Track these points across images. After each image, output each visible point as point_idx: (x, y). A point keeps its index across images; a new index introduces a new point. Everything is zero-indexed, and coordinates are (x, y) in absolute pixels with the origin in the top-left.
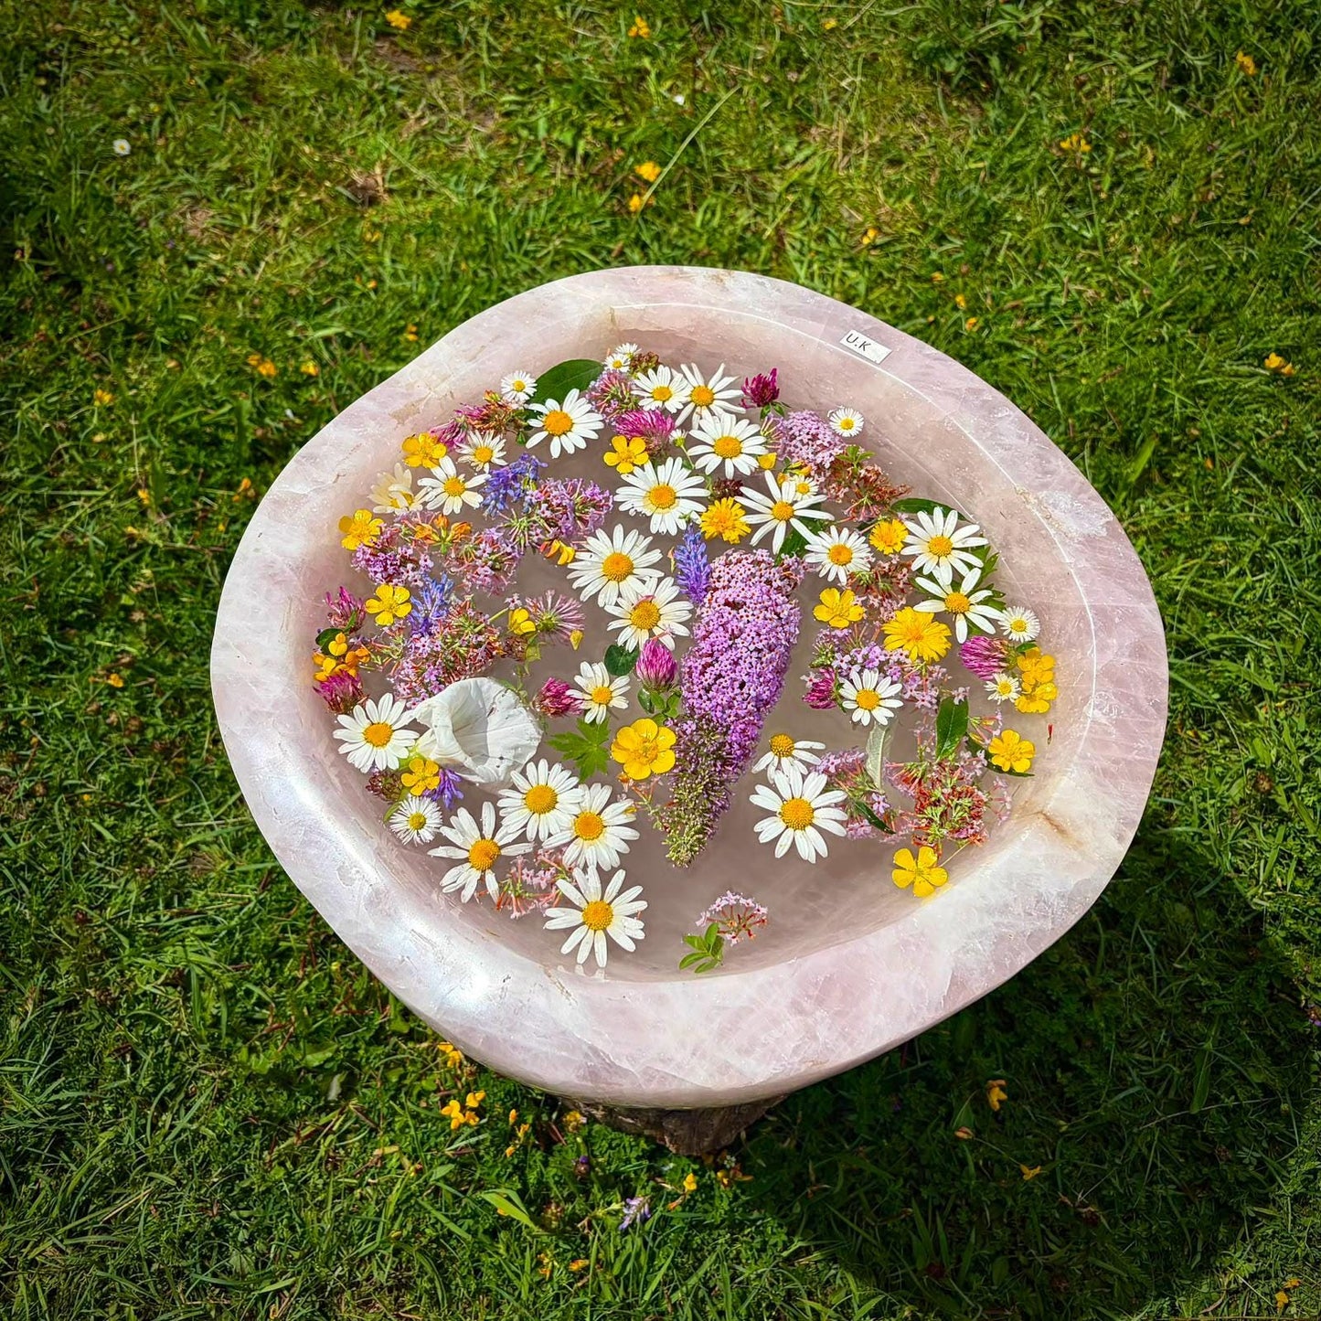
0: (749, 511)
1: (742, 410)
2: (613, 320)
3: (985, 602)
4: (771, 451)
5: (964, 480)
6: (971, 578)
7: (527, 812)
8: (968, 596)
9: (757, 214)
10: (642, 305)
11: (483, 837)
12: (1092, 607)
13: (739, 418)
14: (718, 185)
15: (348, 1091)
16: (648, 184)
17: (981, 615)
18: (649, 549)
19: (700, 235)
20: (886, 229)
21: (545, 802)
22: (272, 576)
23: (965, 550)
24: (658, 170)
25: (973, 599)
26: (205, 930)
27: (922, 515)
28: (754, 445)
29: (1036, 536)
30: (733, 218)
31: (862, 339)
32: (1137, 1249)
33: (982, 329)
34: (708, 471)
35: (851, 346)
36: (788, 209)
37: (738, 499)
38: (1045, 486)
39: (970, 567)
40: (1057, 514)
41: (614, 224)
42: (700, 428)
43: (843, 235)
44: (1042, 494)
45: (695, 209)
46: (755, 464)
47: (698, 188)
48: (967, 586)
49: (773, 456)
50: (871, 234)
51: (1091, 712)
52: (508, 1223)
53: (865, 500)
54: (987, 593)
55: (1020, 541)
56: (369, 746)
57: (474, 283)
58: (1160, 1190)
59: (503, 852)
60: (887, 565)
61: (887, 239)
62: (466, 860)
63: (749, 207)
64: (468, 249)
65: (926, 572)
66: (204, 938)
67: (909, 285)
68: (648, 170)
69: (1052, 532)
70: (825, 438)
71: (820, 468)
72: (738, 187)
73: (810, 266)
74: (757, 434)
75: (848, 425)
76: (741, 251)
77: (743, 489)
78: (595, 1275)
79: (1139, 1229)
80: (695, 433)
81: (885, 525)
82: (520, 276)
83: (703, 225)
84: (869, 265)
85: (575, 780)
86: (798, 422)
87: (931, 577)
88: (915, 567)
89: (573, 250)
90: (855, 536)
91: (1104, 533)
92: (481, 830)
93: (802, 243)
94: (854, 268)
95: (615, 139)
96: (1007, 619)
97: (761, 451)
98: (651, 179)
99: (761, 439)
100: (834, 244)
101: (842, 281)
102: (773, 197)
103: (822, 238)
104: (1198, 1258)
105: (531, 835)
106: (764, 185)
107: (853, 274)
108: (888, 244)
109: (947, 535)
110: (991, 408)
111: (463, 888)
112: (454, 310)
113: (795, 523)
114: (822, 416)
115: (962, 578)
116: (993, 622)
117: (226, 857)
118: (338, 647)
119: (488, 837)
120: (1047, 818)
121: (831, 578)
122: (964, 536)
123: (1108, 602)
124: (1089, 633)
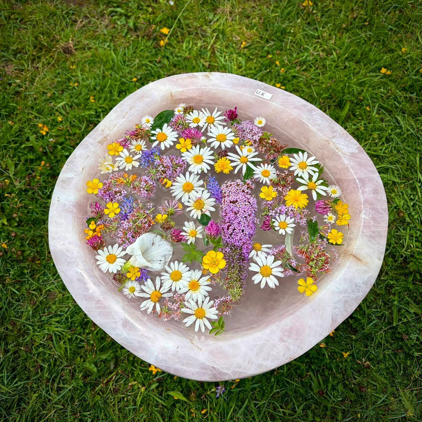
0: (232, 161)
1: (225, 124)
2: (172, 96)
3: (322, 184)
4: (238, 137)
5: (305, 138)
6: (315, 176)
7: (171, 281)
8: (315, 183)
9: (204, 41)
10: (182, 89)
11: (156, 290)
12: (358, 179)
13: (224, 126)
14: (190, 33)
15: (116, 365)
16: (165, 35)
17: (321, 189)
18: (199, 179)
19: (186, 52)
20: (248, 41)
21: (178, 277)
22: (66, 210)
23: (312, 166)
24: (168, 30)
26: (58, 319)
27: (295, 155)
28: (231, 136)
29: (334, 155)
30: (196, 44)
31: (262, 92)
32: (382, 373)
33: (286, 72)
34: (216, 148)
35: (258, 95)
36: (214, 38)
37: (228, 157)
38: (334, 137)
39: (315, 172)
40: (340, 147)
41: (156, 51)
42: (211, 132)
43: (234, 45)
44: (334, 140)
45: (183, 42)
46: (232, 143)
47: (183, 35)
48: (315, 179)
49: (238, 139)
50: (244, 43)
51: (363, 216)
52: (178, 401)
53: (272, 151)
54: (322, 181)
55: (328, 157)
57: (111, 79)
58: (387, 352)
59: (163, 296)
60: (284, 175)
61: (249, 44)
62: (150, 298)
63: (201, 39)
64: (107, 67)
65: (299, 176)
66: (58, 322)
67: (259, 59)
68: (165, 31)
69: (340, 153)
70: (256, 130)
71: (255, 141)
72: (196, 33)
73: (225, 57)
74: (231, 132)
75: (260, 122)
76: (200, 55)
77: (229, 154)
78: (210, 414)
79: (382, 366)
80: (209, 134)
81: (281, 159)
82: (127, 74)
83: (186, 48)
84: (245, 54)
85: (188, 268)
86: (245, 125)
87: (301, 177)
88: (295, 174)
89: (144, 62)
90: (270, 166)
91: (357, 151)
92: (155, 287)
93: (221, 49)
94: (240, 56)
95: (151, 21)
96: (330, 189)
97: (233, 138)
98: (167, 33)
99: (233, 134)
100: (232, 49)
101: (237, 62)
102: (208, 34)
103: (227, 47)
104: (402, 372)
105: (173, 289)
106: (205, 31)
107: (240, 59)
108: (249, 46)
109: (305, 161)
110: (310, 111)
111: (148, 309)
112: (106, 89)
113: (249, 163)
114: (252, 122)
115: (312, 176)
116: (325, 191)
117: (60, 292)
118: (92, 226)
119: (158, 290)
120: (354, 256)
121: (264, 182)
122: (311, 161)
123: (363, 176)
124: (358, 188)
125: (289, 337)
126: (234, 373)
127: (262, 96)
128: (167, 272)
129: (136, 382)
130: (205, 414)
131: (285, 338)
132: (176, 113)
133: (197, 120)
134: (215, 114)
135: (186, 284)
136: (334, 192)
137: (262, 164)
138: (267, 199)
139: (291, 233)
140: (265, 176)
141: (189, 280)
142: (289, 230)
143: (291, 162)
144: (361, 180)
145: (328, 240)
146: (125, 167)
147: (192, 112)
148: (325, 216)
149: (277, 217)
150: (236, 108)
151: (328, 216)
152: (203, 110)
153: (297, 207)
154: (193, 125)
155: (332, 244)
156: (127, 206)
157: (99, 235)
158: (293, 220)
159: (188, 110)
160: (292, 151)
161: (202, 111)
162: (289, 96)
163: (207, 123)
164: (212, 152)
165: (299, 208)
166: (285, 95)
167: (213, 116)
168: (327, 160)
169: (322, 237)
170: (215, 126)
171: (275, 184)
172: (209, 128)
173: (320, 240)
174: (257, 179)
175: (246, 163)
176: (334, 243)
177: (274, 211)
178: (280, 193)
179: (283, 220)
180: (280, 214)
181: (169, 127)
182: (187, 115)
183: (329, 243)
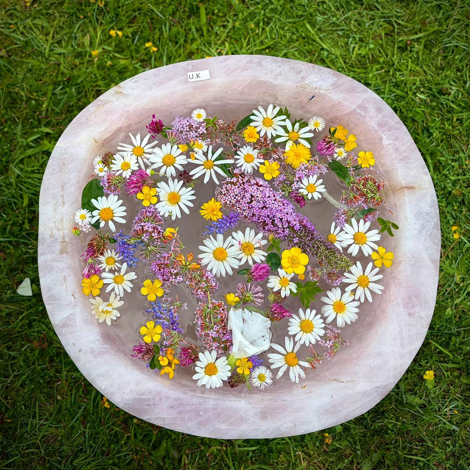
3: (301, 127)
6: (288, 124)
8: (293, 131)
17: (304, 133)
23: (275, 117)
25: (296, 130)
27: (252, 117)
28: (176, 151)
34: (174, 175)
39: (284, 120)
42: (153, 163)
46: (184, 157)
48: (290, 127)
54: (297, 125)
65: (274, 136)
70: (194, 123)
74: (172, 146)
80: (154, 167)
87: (278, 136)
88: (270, 137)
97: (179, 151)
99: (175, 147)
109: (266, 116)
113: (216, 163)
115: (286, 126)
116: (310, 131)
122: (271, 112)
132: (101, 174)
133: (126, 165)
134: (136, 141)
136: (318, 124)
143: (255, 127)
147: (114, 159)
150: (153, 116)
152: (120, 148)
154: (127, 174)
159: (107, 160)
163: (139, 158)
167: (136, 145)
170: (150, 154)
172: (145, 160)
182: (112, 166)
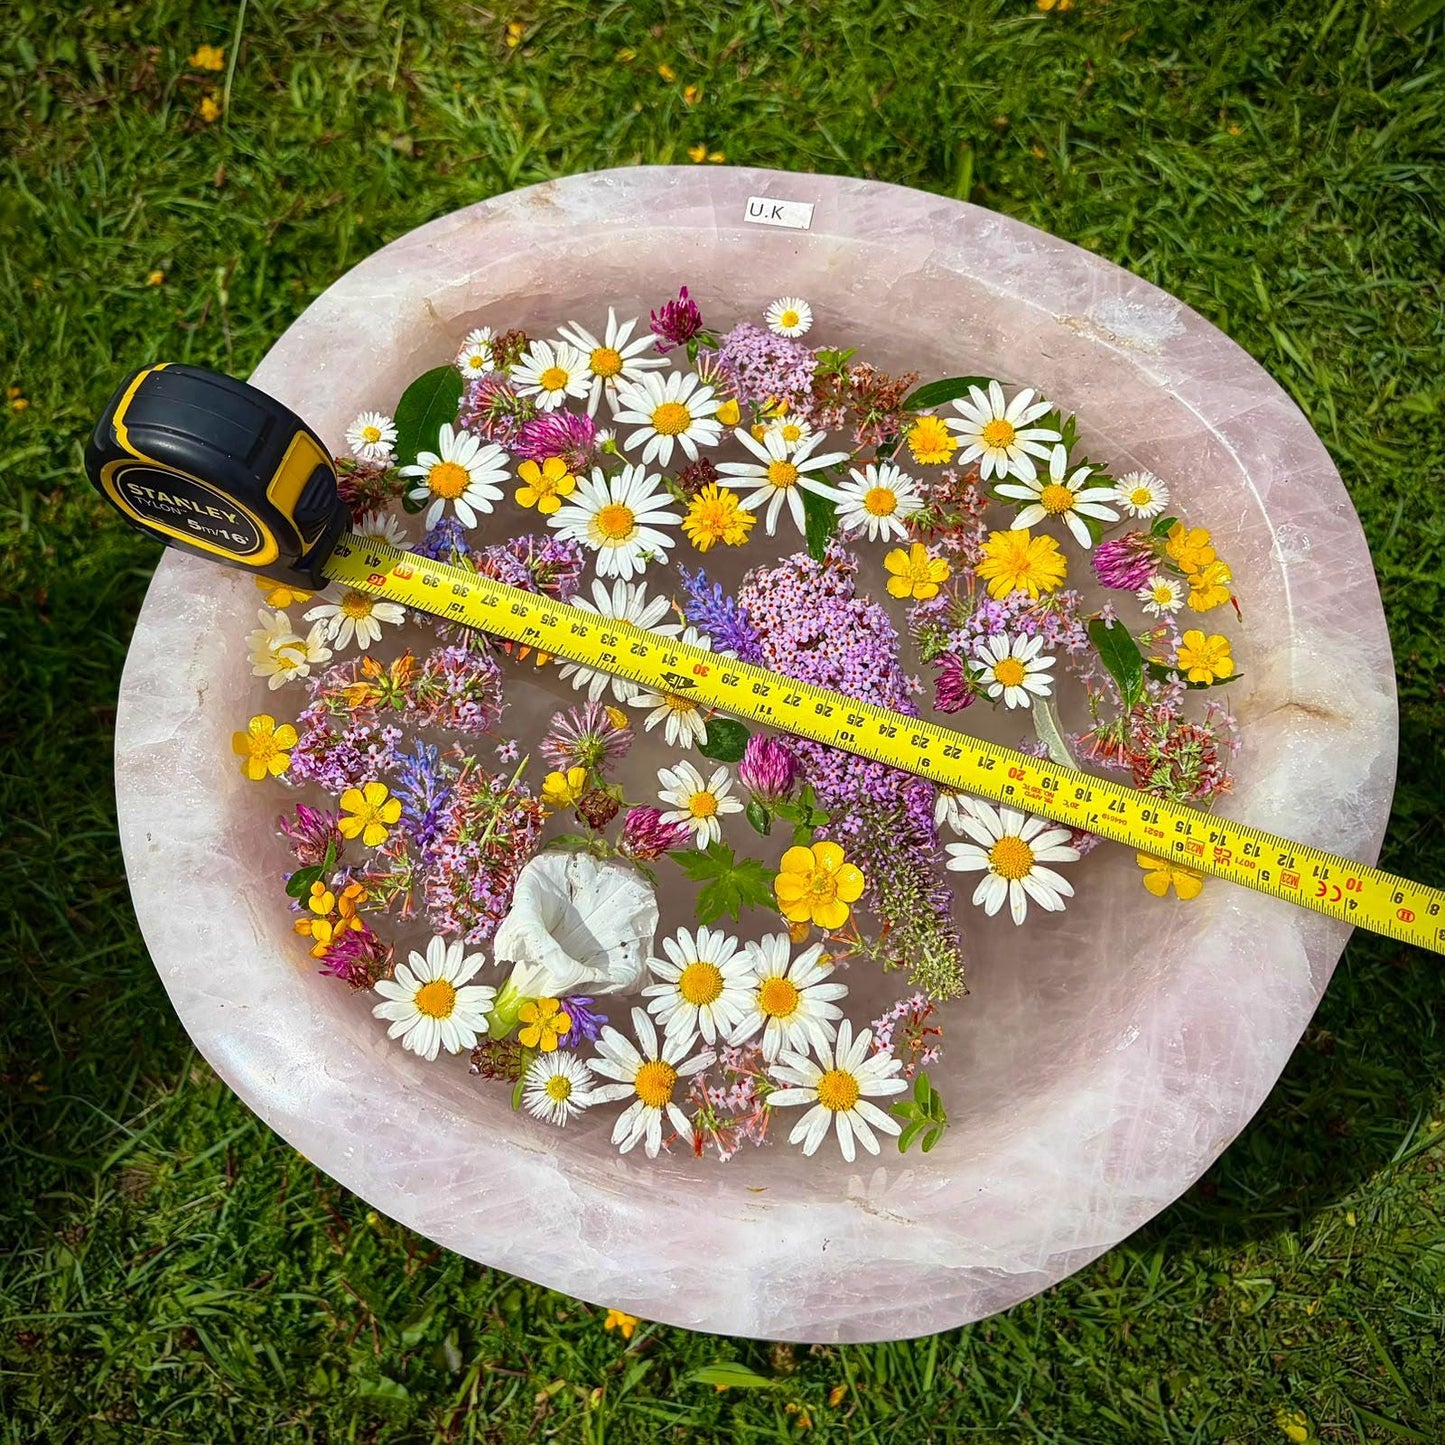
0: (743, 493)
1: (664, 361)
2: (432, 313)
3: (1090, 482)
4: (729, 397)
5: (974, 330)
6: (1058, 460)
7: (690, 1007)
8: (1064, 484)
9: (364, 61)
10: (466, 278)
11: (646, 1060)
12: (1220, 428)
13: (666, 373)
14: (298, 43)
15: (467, 1348)
16: (215, 77)
17: (1094, 502)
18: (648, 600)
19: (311, 118)
20: (527, 17)
21: (707, 985)
22: (198, 874)
23: (1030, 426)
24: (219, 52)
25: (1072, 485)
26: (190, 1260)
27: (959, 404)
28: (703, 403)
29: (1105, 367)
30: (338, 79)
31: (770, 204)
34: (664, 461)
35: (761, 219)
36: (398, 42)
37: (721, 482)
38: (1084, 301)
39: (1050, 445)
40: (1121, 329)
41: (197, 147)
42: (623, 408)
43: (482, 46)
44: (1089, 312)
45: (284, 85)
46: (717, 427)
47: (274, 56)
48: (1058, 470)
49: (733, 404)
50: (515, 30)
51: (1281, 556)
53: (873, 415)
54: (1085, 472)
55: (1083, 380)
56: (428, 1019)
59: (681, 1072)
60: (946, 488)
61: (535, 28)
62: (635, 1097)
63: (351, 56)
65: (1001, 475)
66: (193, 1272)
67: (591, 76)
68: (208, 58)
69: (1126, 354)
70: (785, 353)
71: (800, 397)
72: (324, 35)
73: (463, 102)
74: (699, 386)
75: (792, 320)
76: (369, 117)
77: (720, 467)
78: (863, 1398)
80: (621, 417)
81: (914, 433)
83: (306, 103)
84: (531, 70)
85: (733, 942)
86: (739, 343)
87: (1011, 479)
88: (985, 474)
89: (165, 202)
90: (885, 469)
91: (1182, 329)
92: (640, 1050)
93: (438, 76)
94: (516, 81)
95: (136, 32)
96: (1124, 493)
97: (714, 407)
98: (218, 66)
99: (708, 391)
100: (477, 63)
101: (512, 105)
102: (371, 30)
103: (458, 60)
105: (710, 1037)
106: (352, 20)
107: (520, 91)
108: (538, 35)
109: (999, 417)
110: (970, 228)
111: (644, 1137)
112: (57, 344)
113: (804, 482)
114: (760, 324)
115: (1046, 464)
116: (1110, 505)
117: (162, 1160)
118: (320, 903)
119: (653, 1057)
120: (1303, 708)
121: (886, 537)
122: (1022, 409)
123: (1234, 412)
124: (1231, 461)
125: (1192, 1066)
126: (1053, 1262)
127: (775, 221)
128: (659, 980)
129: (560, 1384)
130: (845, 1405)
131: (1183, 1078)
132: (470, 372)
133: (557, 379)
134: (616, 335)
135: (748, 1000)
136: (1143, 497)
137: (854, 472)
138: (919, 595)
139: (1047, 692)
140: (883, 513)
141: (754, 982)
142: (1040, 684)
143: (952, 433)
144: (1232, 429)
145: (1182, 675)
146: (354, 638)
147: (528, 351)
148: (1144, 594)
149: (981, 651)
150: (684, 292)
151: (1150, 588)
152: (562, 331)
153: (1035, 592)
154: (549, 401)
155: (1202, 685)
156: (422, 783)
157: (356, 925)
158: (1038, 641)
159: (508, 348)
160: (946, 392)
161: (561, 338)
162: (872, 193)
163: (598, 380)
164: (656, 479)
165: (1042, 592)
166: (859, 192)
167: (609, 345)
168: (1081, 391)
169: (1158, 673)
170: (631, 382)
171: (926, 532)
172: (610, 393)
173: (1155, 685)
174: (854, 531)
175: (796, 485)
176: (1209, 681)
177: (964, 633)
178: (957, 558)
179: (1003, 655)
180: (985, 633)
181: (463, 434)
182: (513, 367)
183: (1190, 685)
